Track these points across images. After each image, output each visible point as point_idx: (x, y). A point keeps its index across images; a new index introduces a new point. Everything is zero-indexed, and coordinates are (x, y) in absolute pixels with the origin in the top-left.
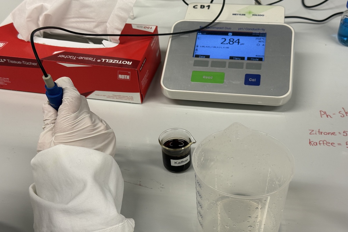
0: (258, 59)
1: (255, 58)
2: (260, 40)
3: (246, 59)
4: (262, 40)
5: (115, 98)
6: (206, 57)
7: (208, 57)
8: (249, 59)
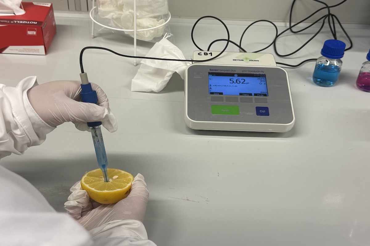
0: (263, 95)
1: (261, 94)
2: (261, 80)
3: (253, 94)
4: (263, 80)
5: (25, 51)
6: (219, 94)
7: (221, 94)
8: (256, 95)
